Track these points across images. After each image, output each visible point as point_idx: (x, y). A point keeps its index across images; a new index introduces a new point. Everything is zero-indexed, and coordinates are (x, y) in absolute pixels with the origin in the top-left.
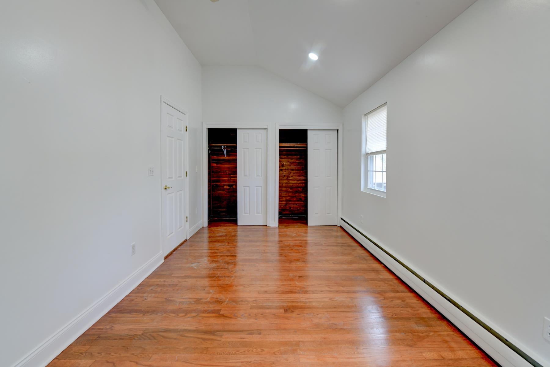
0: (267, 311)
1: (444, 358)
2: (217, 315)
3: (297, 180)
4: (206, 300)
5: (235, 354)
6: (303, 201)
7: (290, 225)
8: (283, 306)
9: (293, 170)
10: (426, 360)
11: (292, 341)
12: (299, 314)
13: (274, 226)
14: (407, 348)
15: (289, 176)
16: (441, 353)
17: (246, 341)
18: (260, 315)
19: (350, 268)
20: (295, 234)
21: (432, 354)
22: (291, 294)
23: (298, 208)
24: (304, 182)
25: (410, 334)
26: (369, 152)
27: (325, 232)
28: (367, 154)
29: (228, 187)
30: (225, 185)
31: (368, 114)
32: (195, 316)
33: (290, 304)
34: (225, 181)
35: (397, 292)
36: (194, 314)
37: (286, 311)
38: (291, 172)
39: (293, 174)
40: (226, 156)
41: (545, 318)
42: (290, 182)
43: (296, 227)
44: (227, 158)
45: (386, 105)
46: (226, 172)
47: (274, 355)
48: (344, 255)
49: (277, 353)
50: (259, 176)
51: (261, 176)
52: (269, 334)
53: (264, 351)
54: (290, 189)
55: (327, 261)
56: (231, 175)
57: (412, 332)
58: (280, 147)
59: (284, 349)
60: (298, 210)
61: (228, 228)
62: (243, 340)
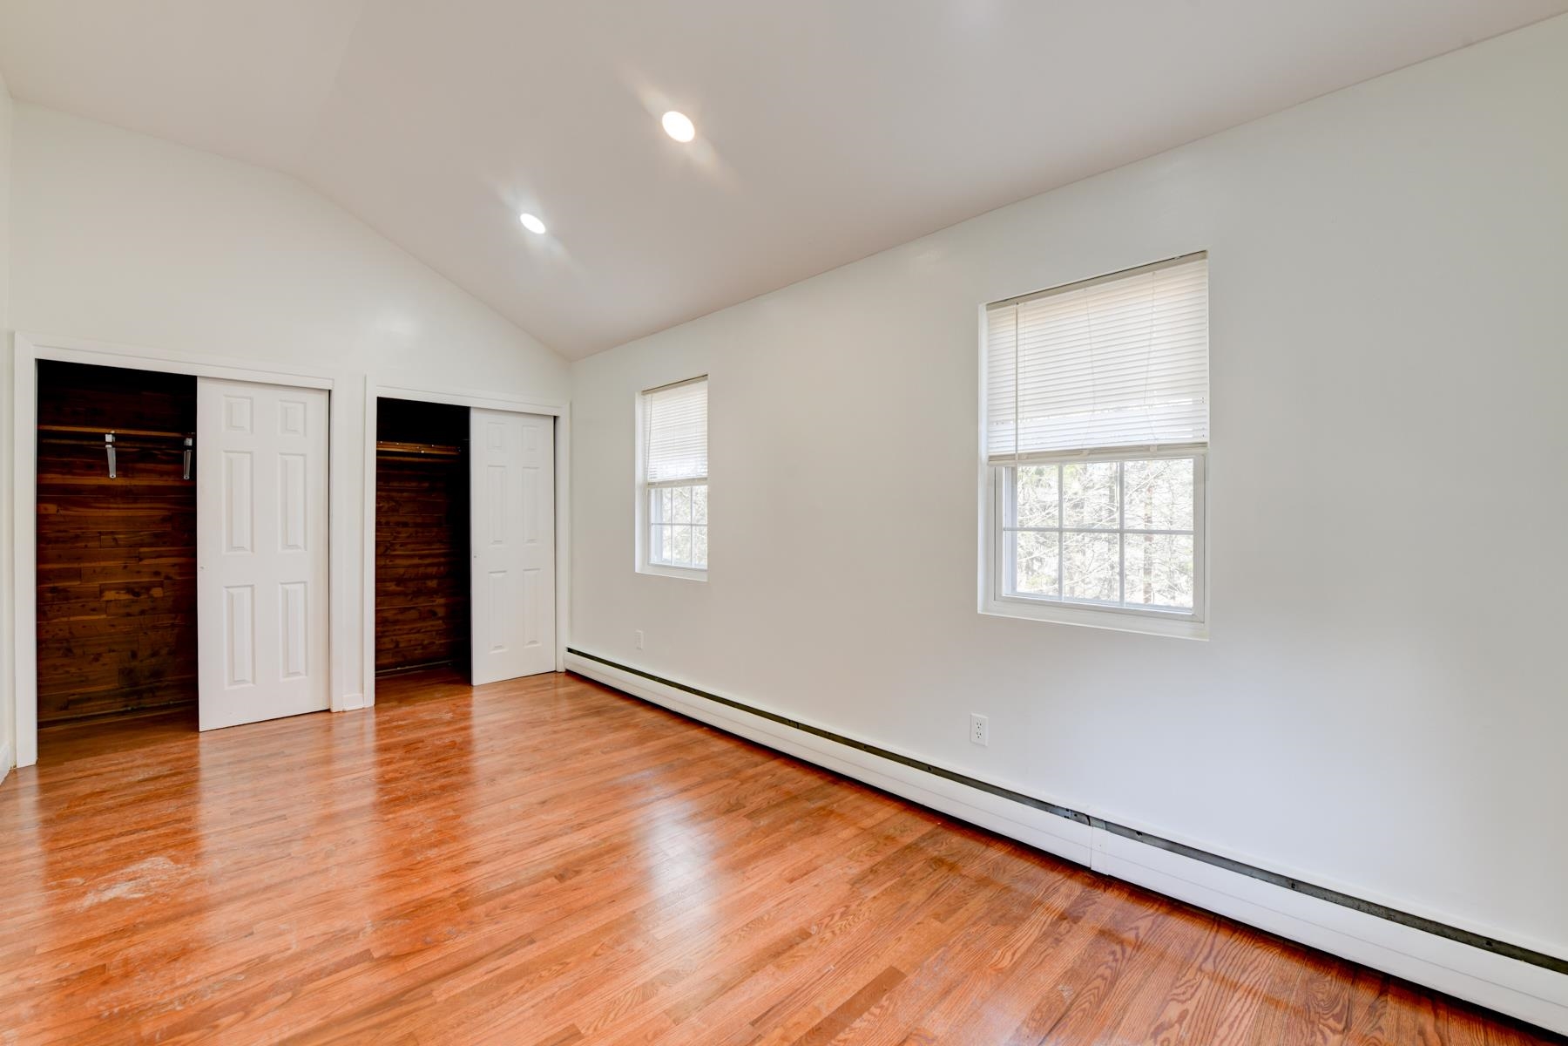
0: (512, 896)
1: (865, 830)
2: (366, 965)
3: (422, 557)
4: (290, 952)
5: (500, 1004)
6: (440, 618)
7: (411, 694)
8: (547, 871)
9: (405, 525)
10: (845, 841)
11: (617, 919)
12: (596, 871)
13: (361, 706)
14: (814, 837)
15: (392, 545)
16: (859, 825)
17: (507, 971)
18: (499, 911)
19: (646, 751)
20: (450, 715)
21: (848, 830)
22: (545, 844)
23: (423, 640)
24: (442, 560)
25: (808, 818)
26: (654, 480)
27: (536, 692)
28: (651, 484)
29: (124, 596)
30: (110, 589)
31: (654, 392)
32: (289, 1000)
33: (561, 862)
34: (105, 573)
35: (756, 765)
36: (279, 999)
37: (561, 878)
38: (399, 533)
39: (408, 537)
40: (113, 475)
41: (973, 714)
42: (398, 562)
43: (437, 695)
44: (122, 482)
45: (706, 379)
46: (115, 539)
47: (597, 958)
48: (617, 729)
49: (600, 952)
50: (296, 546)
51: (306, 548)
52: (554, 934)
53: (568, 964)
54: (397, 585)
55: (586, 752)
56: (143, 550)
57: (809, 814)
58: (379, 453)
59: (611, 939)
60: (424, 647)
61: (161, 748)
62: (498, 972)
